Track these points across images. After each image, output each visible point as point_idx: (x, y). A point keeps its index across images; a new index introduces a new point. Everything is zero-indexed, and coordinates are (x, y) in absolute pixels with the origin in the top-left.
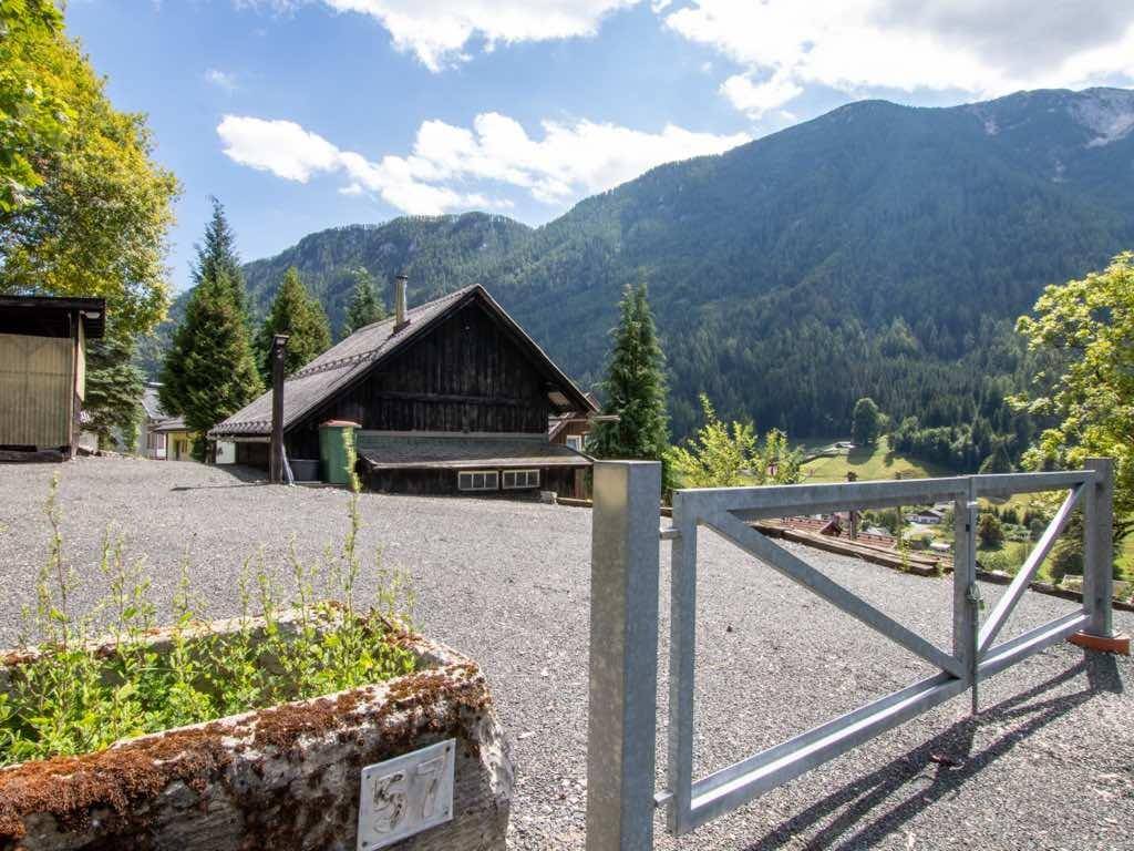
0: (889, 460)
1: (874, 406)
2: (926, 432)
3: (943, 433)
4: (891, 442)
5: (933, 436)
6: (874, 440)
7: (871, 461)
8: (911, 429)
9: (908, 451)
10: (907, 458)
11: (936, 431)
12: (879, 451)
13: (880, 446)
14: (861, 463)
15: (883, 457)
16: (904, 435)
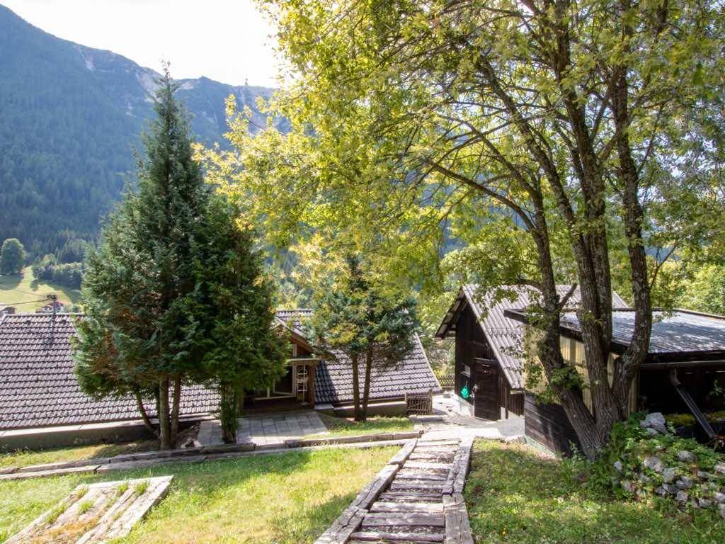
0: (34, 285)
1: (20, 245)
2: (64, 266)
3: (76, 267)
4: (36, 272)
5: (69, 268)
6: (19, 270)
7: (19, 287)
8: (51, 263)
9: (50, 278)
10: (49, 284)
11: (72, 265)
12: (25, 279)
13: (25, 275)
14: (11, 288)
15: (29, 284)
16: (46, 268)
